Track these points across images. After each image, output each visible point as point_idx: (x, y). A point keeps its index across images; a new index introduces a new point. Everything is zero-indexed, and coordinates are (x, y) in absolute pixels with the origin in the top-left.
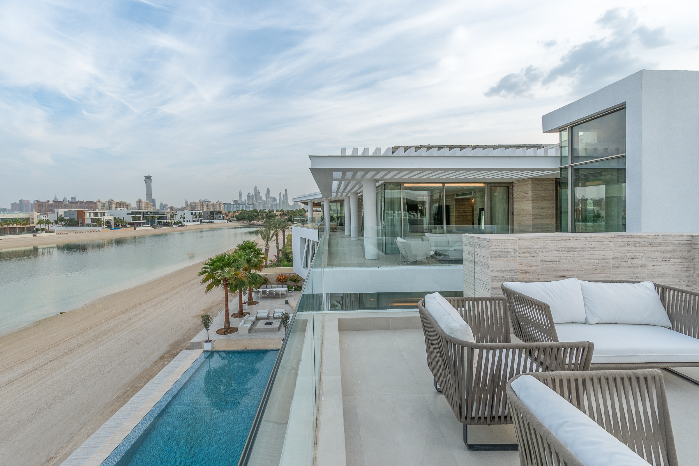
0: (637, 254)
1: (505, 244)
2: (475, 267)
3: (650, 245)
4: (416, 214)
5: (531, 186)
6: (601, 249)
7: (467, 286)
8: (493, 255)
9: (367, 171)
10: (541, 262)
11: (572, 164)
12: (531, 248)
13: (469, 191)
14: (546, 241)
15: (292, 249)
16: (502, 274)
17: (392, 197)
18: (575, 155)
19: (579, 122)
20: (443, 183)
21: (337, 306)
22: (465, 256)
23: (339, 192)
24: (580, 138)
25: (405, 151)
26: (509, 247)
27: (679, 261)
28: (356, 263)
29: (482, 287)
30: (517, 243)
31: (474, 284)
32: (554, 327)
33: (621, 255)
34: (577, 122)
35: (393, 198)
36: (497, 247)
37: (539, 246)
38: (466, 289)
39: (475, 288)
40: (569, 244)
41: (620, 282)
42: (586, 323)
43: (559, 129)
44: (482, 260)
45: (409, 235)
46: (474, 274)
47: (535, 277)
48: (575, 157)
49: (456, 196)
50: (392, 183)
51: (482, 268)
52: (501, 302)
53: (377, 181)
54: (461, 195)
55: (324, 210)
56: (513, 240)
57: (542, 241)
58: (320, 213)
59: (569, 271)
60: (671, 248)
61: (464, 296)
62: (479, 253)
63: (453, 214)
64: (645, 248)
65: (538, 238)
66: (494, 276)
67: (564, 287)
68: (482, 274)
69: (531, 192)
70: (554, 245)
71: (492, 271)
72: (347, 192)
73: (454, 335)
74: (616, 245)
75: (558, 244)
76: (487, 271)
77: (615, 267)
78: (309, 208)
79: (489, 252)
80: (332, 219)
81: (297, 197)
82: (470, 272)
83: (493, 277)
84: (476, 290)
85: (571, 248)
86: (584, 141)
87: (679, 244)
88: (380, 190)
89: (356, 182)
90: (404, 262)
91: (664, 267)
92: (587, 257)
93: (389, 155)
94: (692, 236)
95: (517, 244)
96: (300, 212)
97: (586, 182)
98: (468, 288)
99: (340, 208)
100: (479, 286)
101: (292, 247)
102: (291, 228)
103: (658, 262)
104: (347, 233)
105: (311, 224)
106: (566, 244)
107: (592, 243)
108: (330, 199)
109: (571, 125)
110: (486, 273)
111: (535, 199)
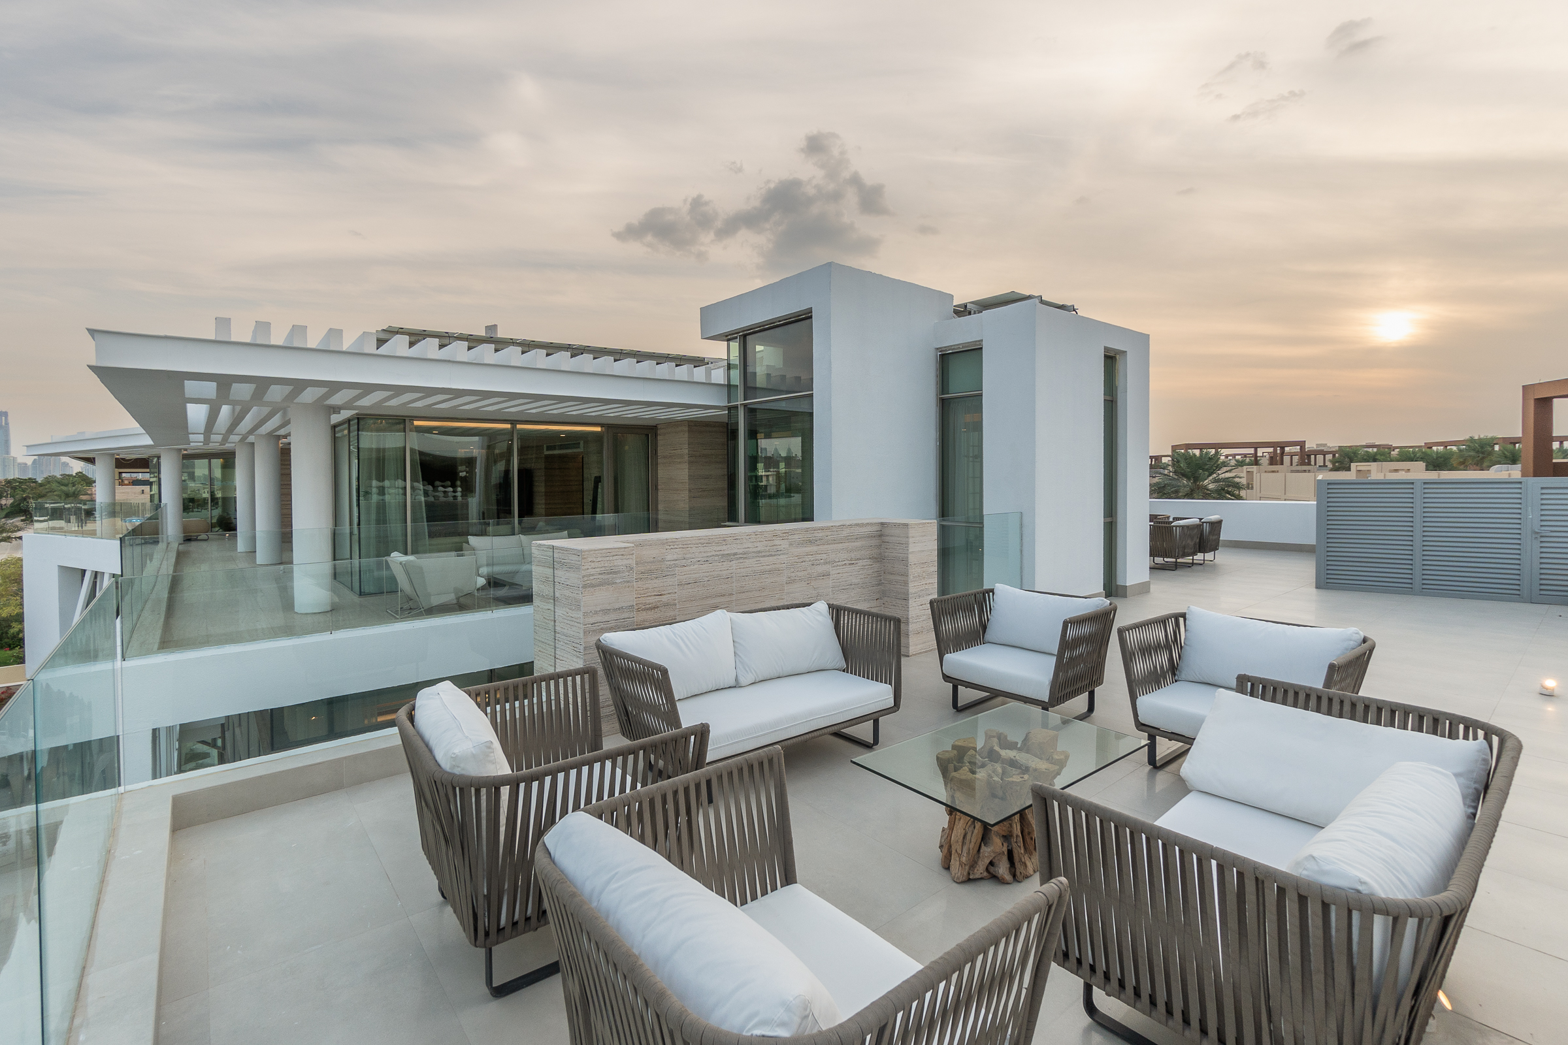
0: (819, 557)
1: (611, 558)
2: (554, 608)
3: (835, 542)
4: (451, 489)
5: (686, 435)
6: (770, 553)
7: (542, 650)
8: (589, 582)
9: (299, 385)
10: (678, 585)
11: (745, 400)
12: (661, 561)
13: (573, 440)
14: (687, 546)
15: (22, 605)
16: (606, 618)
17: (382, 447)
18: (749, 384)
19: (754, 328)
20: (513, 422)
21: (206, 755)
22: (536, 587)
23: (214, 431)
24: (758, 355)
25: (412, 344)
26: (620, 562)
27: (868, 563)
28: (263, 629)
29: (567, 649)
30: (633, 554)
31: (553, 644)
32: (675, 705)
33: (797, 561)
34: (751, 329)
35: (384, 450)
36: (597, 565)
37: (675, 557)
38: (538, 658)
39: (555, 653)
40: (725, 547)
41: (788, 607)
42: (737, 686)
43: (727, 336)
44: (567, 593)
45: (427, 543)
46: (553, 623)
47: (668, 614)
48: (750, 389)
49: (547, 450)
50: (380, 415)
51: (568, 610)
52: (586, 676)
53: (336, 409)
54: (557, 448)
55: (160, 480)
56: (626, 550)
57: (681, 546)
58: (147, 488)
59: (724, 595)
60: (858, 544)
61: (535, 675)
62: (562, 579)
63: (540, 488)
64: (828, 546)
65: (673, 540)
66: (589, 624)
67: (705, 629)
68: (568, 622)
69: (686, 446)
70: (700, 552)
71: (585, 614)
72: (244, 433)
73: (459, 769)
74: (791, 544)
75: (707, 549)
76: (576, 616)
77: (791, 581)
78: (100, 474)
79: (581, 577)
80: (189, 504)
81: (50, 441)
82: (547, 621)
83: (588, 626)
84: (557, 656)
85: (727, 554)
86: (765, 363)
87: (869, 537)
88: (346, 432)
89: (270, 408)
90: (411, 609)
91: (851, 574)
92: (750, 569)
93: (366, 351)
94: (882, 524)
95: (634, 556)
96: (66, 485)
97: (771, 432)
98: (543, 654)
99: (223, 474)
100: (563, 648)
101: (22, 598)
102: (20, 538)
103: (844, 567)
104: (241, 545)
105: (107, 521)
106: (719, 548)
107: (758, 544)
108: (186, 450)
109: (743, 331)
110: (575, 620)
111: (694, 459)
